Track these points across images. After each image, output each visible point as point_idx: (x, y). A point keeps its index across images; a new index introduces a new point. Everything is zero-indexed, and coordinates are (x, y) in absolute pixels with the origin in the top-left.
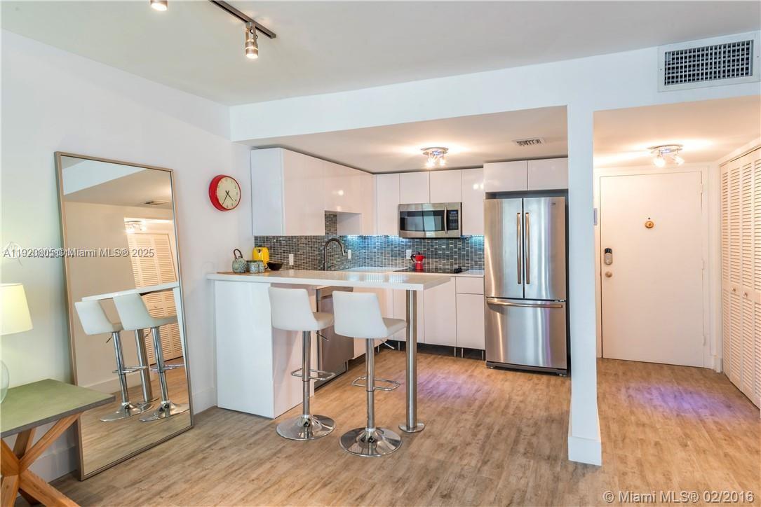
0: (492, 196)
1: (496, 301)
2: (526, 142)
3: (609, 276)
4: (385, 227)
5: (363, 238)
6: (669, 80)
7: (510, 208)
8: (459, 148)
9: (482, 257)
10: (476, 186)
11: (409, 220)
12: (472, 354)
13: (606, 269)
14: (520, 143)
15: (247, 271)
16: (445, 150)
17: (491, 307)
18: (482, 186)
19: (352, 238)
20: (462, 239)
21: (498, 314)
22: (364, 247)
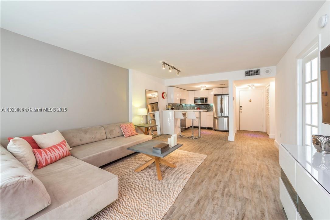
0: (215, 95)
1: (216, 117)
2: (222, 85)
3: (241, 112)
4: (191, 102)
5: (186, 105)
6: (246, 76)
7: (219, 98)
8: (208, 86)
9: (213, 109)
10: (211, 93)
11: (196, 100)
12: (210, 129)
13: (240, 111)
14: (221, 85)
15: (168, 109)
16: (205, 86)
17: (215, 118)
18: (213, 93)
19: (183, 104)
20: (208, 105)
21: (216, 120)
22: (186, 107)
